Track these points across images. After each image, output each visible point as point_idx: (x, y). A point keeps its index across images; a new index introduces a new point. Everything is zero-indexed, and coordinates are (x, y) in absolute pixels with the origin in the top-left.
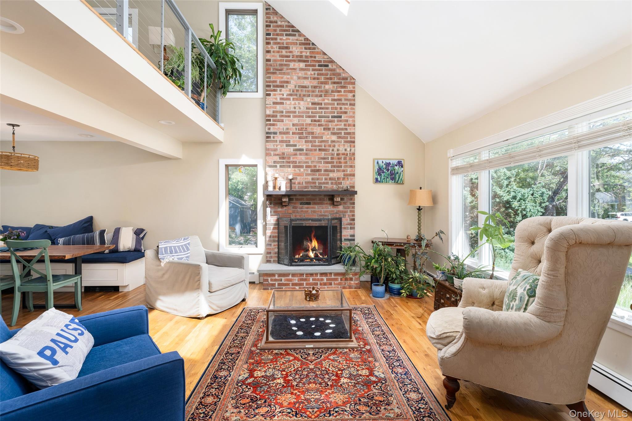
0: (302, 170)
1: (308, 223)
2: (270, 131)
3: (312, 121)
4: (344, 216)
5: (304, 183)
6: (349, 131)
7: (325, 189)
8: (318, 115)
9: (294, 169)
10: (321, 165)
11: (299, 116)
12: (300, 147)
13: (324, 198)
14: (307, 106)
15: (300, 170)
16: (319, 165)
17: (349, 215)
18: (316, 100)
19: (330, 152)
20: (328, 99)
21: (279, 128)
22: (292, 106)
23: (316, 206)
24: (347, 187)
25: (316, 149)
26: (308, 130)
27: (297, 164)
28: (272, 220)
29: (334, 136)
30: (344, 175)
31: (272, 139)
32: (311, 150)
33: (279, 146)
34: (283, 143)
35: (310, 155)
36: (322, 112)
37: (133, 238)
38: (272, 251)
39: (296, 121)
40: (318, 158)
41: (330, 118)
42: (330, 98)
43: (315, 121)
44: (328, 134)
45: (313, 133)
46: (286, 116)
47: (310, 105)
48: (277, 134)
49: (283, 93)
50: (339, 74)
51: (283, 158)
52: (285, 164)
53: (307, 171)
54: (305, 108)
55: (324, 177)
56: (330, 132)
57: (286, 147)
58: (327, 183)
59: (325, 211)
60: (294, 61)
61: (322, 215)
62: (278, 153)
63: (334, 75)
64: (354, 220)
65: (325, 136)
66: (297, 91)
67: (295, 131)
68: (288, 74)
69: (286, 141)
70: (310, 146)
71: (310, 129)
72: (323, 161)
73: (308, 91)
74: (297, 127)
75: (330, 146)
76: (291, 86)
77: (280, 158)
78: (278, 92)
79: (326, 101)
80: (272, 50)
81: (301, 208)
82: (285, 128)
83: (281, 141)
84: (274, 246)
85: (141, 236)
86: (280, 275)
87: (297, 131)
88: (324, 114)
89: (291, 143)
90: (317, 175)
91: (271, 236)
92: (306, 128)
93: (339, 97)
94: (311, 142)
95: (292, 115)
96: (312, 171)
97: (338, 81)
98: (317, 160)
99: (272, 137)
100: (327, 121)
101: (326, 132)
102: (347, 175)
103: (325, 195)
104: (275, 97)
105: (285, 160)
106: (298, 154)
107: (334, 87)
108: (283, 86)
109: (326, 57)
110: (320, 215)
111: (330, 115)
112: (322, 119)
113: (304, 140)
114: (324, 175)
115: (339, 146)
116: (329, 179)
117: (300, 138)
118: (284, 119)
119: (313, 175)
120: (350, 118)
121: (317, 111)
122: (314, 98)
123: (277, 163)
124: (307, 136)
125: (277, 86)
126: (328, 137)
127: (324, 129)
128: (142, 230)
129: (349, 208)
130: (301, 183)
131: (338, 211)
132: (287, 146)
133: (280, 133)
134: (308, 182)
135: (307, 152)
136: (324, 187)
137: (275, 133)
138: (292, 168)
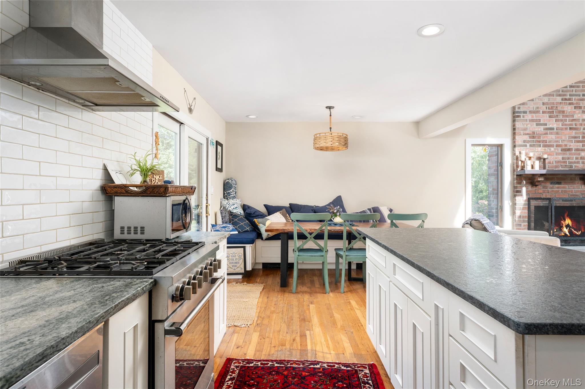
0: (552, 149)
1: (558, 203)
2: (519, 110)
3: (562, 100)
5: (554, 163)
7: (576, 168)
8: (568, 93)
9: (544, 148)
10: (572, 144)
12: (551, 126)
13: (575, 178)
15: (550, 149)
16: (570, 144)
19: (582, 130)
21: (529, 107)
23: (567, 186)
25: (567, 128)
26: (559, 109)
27: (548, 143)
28: (522, 200)
31: (522, 118)
32: (562, 129)
33: (529, 125)
35: (560, 134)
36: (573, 90)
39: (546, 100)
40: (569, 137)
41: (581, 97)
43: (566, 99)
44: (579, 113)
45: (563, 112)
48: (527, 113)
51: (533, 137)
52: (535, 143)
53: (558, 150)
55: (575, 156)
56: (581, 111)
57: (537, 126)
58: (578, 162)
59: (577, 191)
61: (573, 195)
62: (529, 132)
65: (576, 115)
67: (545, 110)
69: (536, 120)
70: (561, 125)
72: (573, 140)
74: (547, 106)
75: (581, 125)
77: (530, 137)
81: (552, 188)
82: (535, 106)
83: (532, 121)
84: (524, 226)
87: (548, 110)
88: (575, 92)
89: (542, 122)
90: (568, 154)
91: (520, 216)
92: (556, 107)
94: (562, 120)
96: (562, 150)
98: (568, 139)
99: (522, 117)
100: (578, 100)
101: (577, 111)
103: (576, 175)
105: (535, 140)
106: (549, 133)
110: (571, 195)
111: (581, 93)
112: (573, 98)
113: (554, 119)
114: (575, 154)
116: (580, 158)
117: (550, 117)
119: (564, 154)
121: (568, 90)
123: (526, 143)
124: (558, 115)
126: (579, 115)
127: (575, 108)
130: (552, 163)
132: (537, 125)
133: (530, 112)
134: (558, 162)
135: (557, 131)
136: (575, 166)
137: (525, 112)
138: (543, 147)
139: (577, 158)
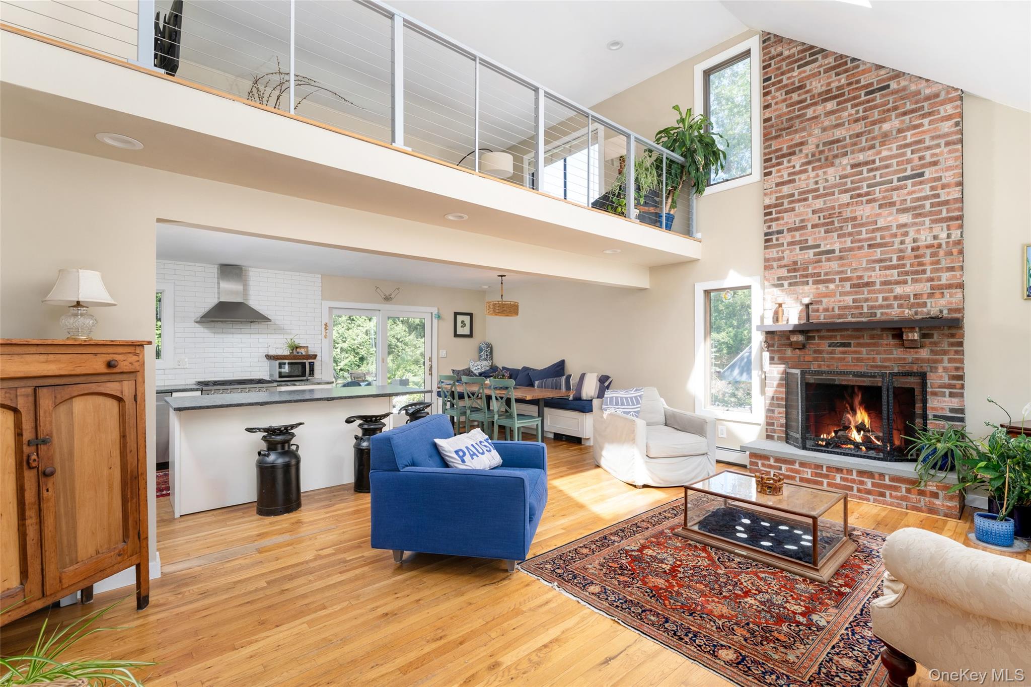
0: (832, 286)
1: (845, 380)
2: (770, 231)
3: (852, 198)
4: (934, 369)
5: (836, 309)
6: (943, 198)
7: (884, 318)
8: (865, 184)
9: (815, 286)
10: (873, 274)
11: (825, 195)
12: (828, 247)
13: (882, 334)
14: (840, 174)
15: (827, 287)
16: (869, 274)
17: (945, 369)
18: (861, 157)
19: (896, 246)
20: (890, 149)
21: (787, 223)
22: (812, 181)
23: (864, 350)
24: (941, 312)
25: (863, 246)
26: (844, 215)
27: (822, 277)
28: (776, 371)
29: (906, 215)
30: (932, 288)
31: (775, 242)
32: (851, 249)
33: (787, 252)
34: (794, 245)
35: (848, 259)
36: (875, 175)
37: (596, 386)
38: (775, 422)
39: (819, 204)
40: (867, 261)
41: (895, 183)
42: (894, 146)
43: (859, 195)
44: (890, 214)
45: (854, 219)
46: (799, 201)
47: (849, 170)
48: (783, 233)
49: (794, 163)
50: (918, 93)
51: (795, 270)
52: (798, 280)
53: (843, 286)
54: (838, 178)
55: (880, 296)
56: (894, 209)
57: (800, 251)
58: (890, 306)
59: (883, 358)
60: (815, 104)
61: (877, 367)
62: (786, 264)
63: (903, 99)
64: (961, 378)
65: (882, 220)
66: (821, 152)
67: (817, 221)
68: (804, 129)
69: (800, 242)
70: (850, 243)
71: (847, 213)
72: (877, 266)
73: (844, 147)
74: (821, 215)
75: (895, 236)
76: (809, 148)
77: (789, 271)
78: (786, 164)
79: (885, 153)
80: (773, 102)
81: (831, 353)
82: (797, 220)
83: (791, 244)
84: (779, 413)
85: (606, 384)
86: (777, 460)
87: (822, 221)
88: (881, 178)
89: (810, 243)
90: (866, 293)
91: (773, 397)
92: (839, 213)
93: (915, 137)
94: (850, 234)
95: (810, 196)
96: (853, 286)
97: (914, 106)
98: (864, 265)
99: (774, 240)
100: (887, 191)
101: (885, 211)
102: (941, 287)
103: (883, 329)
104: (780, 174)
105: (798, 274)
106: (823, 260)
107: (903, 122)
108: (794, 153)
109: (883, 72)
110: (872, 366)
111: (895, 178)
112: (875, 190)
113: (835, 234)
114: (880, 291)
115: (918, 231)
116: (892, 298)
118: (797, 205)
119: (857, 293)
120: (946, 171)
121: (864, 177)
122: (856, 155)
123: (783, 280)
124: (842, 226)
125: (784, 156)
126: (890, 219)
128: (607, 378)
129: (945, 353)
130: (830, 309)
131: (917, 359)
132: (801, 249)
133: (789, 230)
134: (846, 307)
135: (841, 254)
136: (882, 314)
137: (780, 232)
138: (813, 284)
139: (885, 299)
